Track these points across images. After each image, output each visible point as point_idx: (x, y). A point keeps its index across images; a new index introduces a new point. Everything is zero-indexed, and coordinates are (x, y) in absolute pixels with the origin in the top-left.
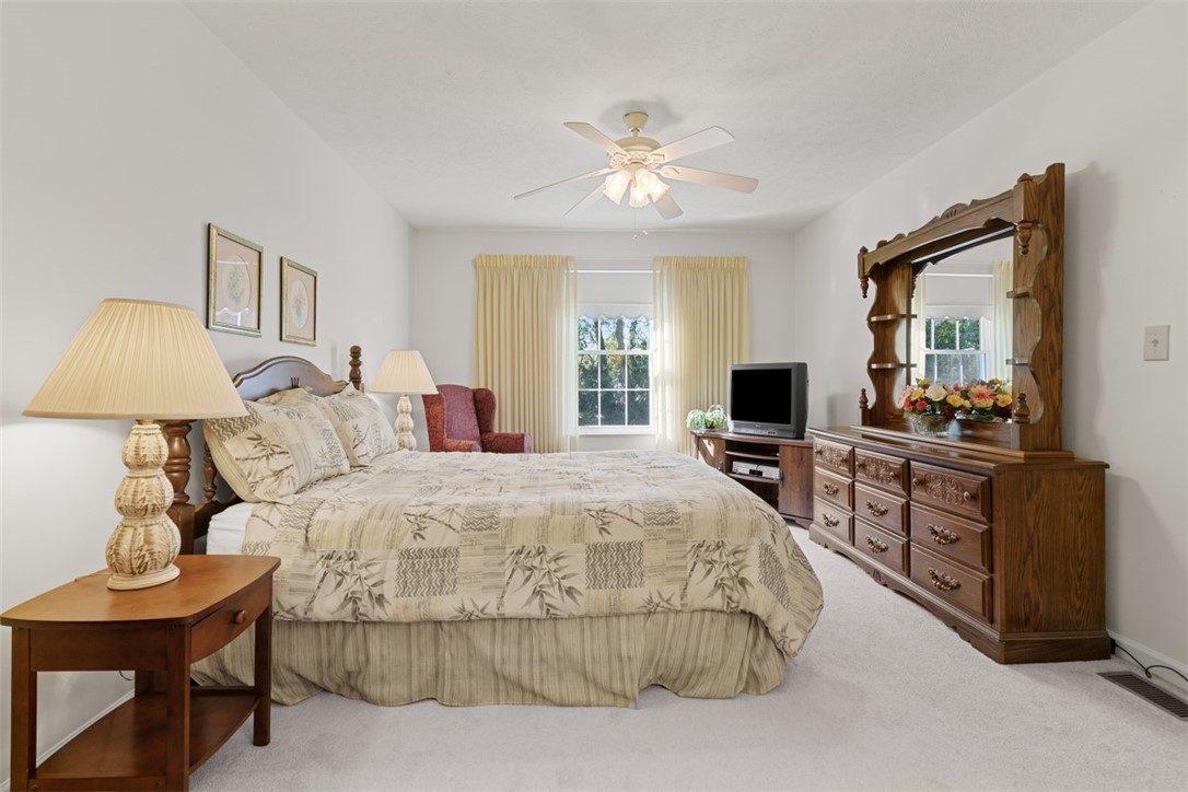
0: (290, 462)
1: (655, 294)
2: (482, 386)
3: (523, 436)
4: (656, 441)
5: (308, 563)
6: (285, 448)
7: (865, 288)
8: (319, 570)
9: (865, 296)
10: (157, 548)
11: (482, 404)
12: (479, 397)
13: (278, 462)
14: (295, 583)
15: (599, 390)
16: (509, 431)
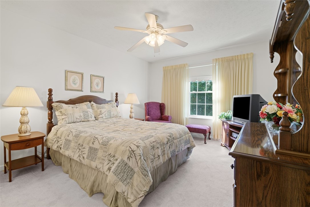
0: (66, 117)
1: (213, 72)
2: (163, 102)
3: (169, 116)
4: (213, 122)
5: (54, 138)
6: (66, 114)
7: (272, 58)
8: (55, 139)
9: (272, 62)
10: (22, 130)
11: (162, 107)
12: (161, 105)
13: (64, 117)
14: (51, 141)
15: (197, 104)
16: (166, 115)
